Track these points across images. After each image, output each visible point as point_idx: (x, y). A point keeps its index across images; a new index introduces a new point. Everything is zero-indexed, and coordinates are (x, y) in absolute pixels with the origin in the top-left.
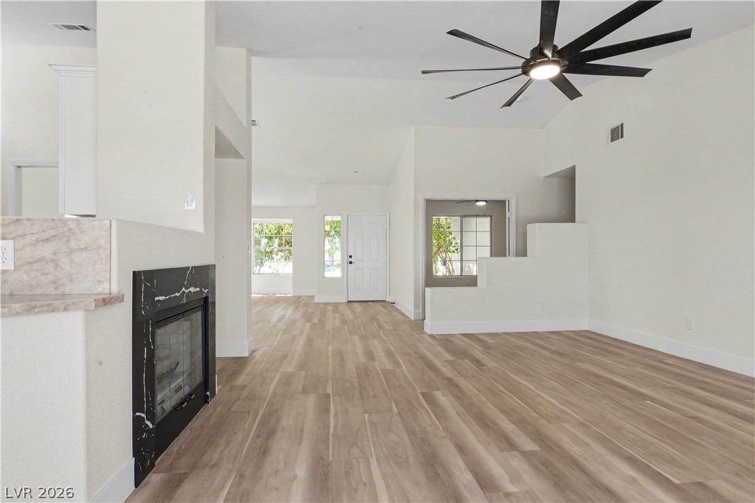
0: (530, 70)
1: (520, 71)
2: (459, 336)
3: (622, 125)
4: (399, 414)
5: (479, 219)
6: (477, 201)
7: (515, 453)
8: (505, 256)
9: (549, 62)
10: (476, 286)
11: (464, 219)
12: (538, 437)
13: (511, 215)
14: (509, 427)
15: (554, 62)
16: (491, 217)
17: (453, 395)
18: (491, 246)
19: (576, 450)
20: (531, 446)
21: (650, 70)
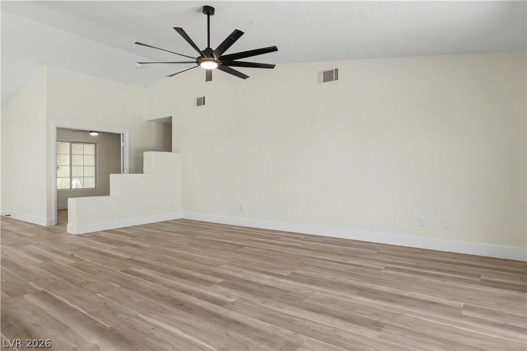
0: (202, 62)
1: (195, 60)
2: (102, 232)
3: (204, 98)
4: (121, 286)
5: (86, 146)
6: (91, 132)
7: (215, 285)
8: (120, 173)
9: (214, 61)
10: (109, 195)
11: (73, 144)
12: (218, 275)
13: (126, 145)
14: (198, 275)
15: (216, 61)
16: (96, 144)
17: (145, 267)
18: (96, 166)
19: (240, 275)
20: (220, 280)
21: (249, 77)
